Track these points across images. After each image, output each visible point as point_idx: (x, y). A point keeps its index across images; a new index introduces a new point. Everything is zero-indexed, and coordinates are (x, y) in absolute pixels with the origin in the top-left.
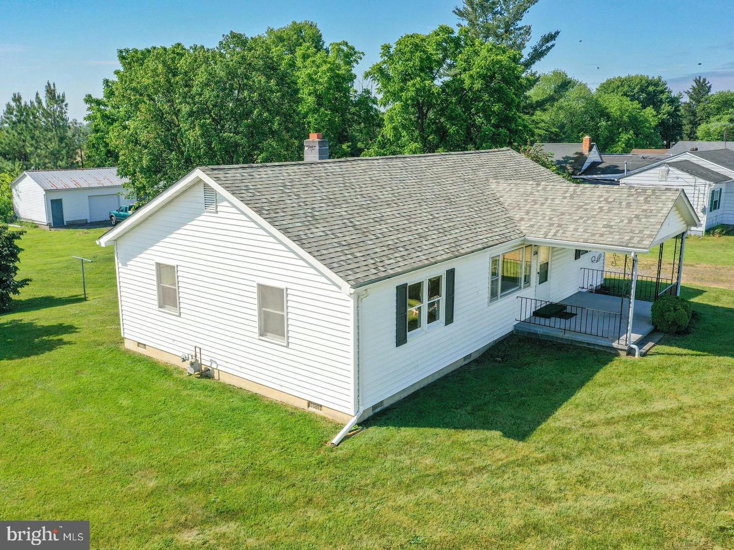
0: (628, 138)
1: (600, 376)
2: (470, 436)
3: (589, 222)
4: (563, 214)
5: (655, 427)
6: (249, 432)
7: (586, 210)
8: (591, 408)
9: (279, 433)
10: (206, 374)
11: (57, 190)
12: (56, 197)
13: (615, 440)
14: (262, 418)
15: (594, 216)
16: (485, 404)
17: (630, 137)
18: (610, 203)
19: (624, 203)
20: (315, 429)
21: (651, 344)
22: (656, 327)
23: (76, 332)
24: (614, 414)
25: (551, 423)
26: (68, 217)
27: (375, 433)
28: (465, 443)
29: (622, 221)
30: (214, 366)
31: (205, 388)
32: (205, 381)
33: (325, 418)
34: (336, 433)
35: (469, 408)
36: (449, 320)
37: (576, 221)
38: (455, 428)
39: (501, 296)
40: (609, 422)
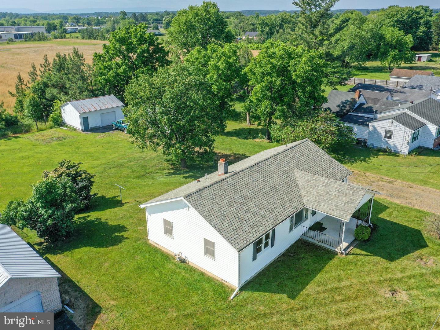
0: (395, 54)
1: (327, 267)
2: (276, 297)
3: (330, 202)
4: (321, 195)
5: (339, 295)
6: (203, 292)
7: (330, 195)
8: (320, 284)
9: (213, 293)
10: (183, 261)
11: (86, 113)
12: (85, 116)
13: (324, 300)
14: (206, 285)
15: (332, 199)
16: (283, 281)
17: (396, 53)
18: (339, 192)
19: (344, 194)
20: (225, 292)
21: (352, 247)
22: (356, 238)
23: (127, 231)
24: (327, 288)
25: (305, 292)
26: (91, 125)
27: (245, 294)
28: (274, 300)
29: (342, 204)
30: (186, 259)
31: (184, 268)
32: (183, 264)
33: (228, 286)
34: (232, 294)
35: (277, 283)
36: (273, 245)
37: (325, 200)
38: (272, 293)
39: (295, 228)
40: (324, 291)
